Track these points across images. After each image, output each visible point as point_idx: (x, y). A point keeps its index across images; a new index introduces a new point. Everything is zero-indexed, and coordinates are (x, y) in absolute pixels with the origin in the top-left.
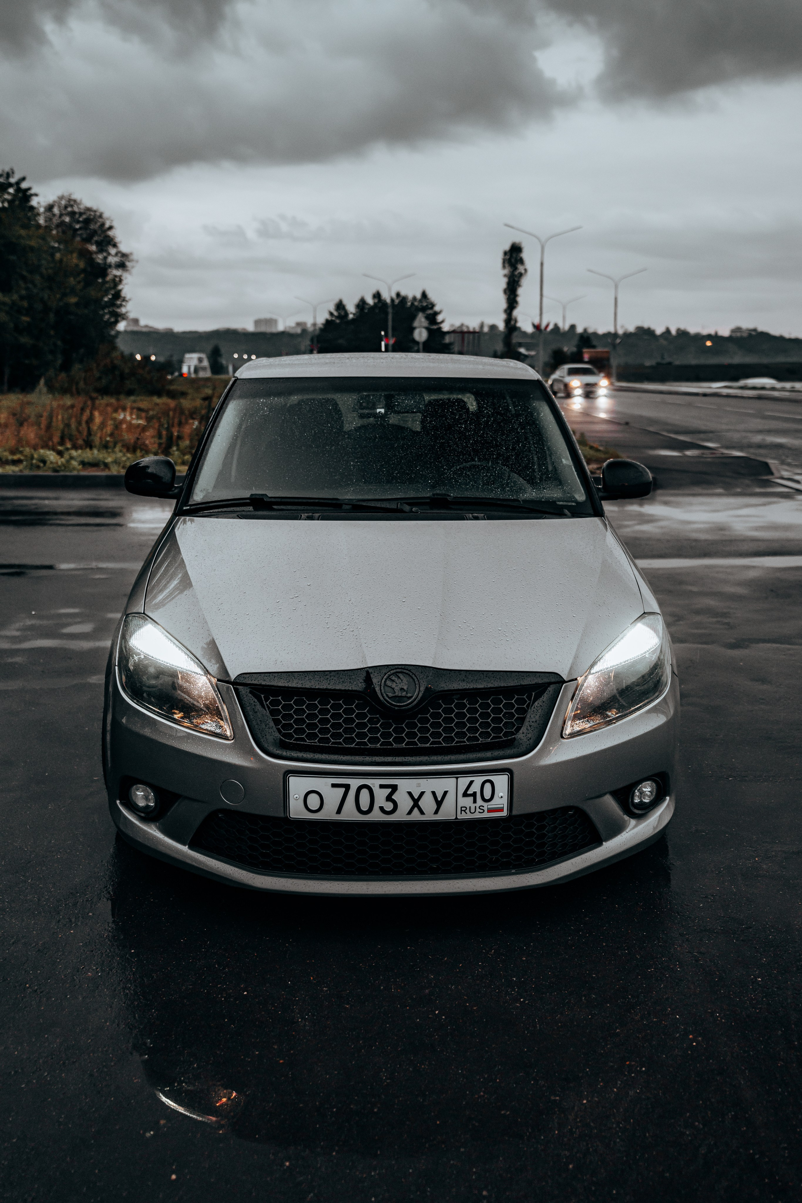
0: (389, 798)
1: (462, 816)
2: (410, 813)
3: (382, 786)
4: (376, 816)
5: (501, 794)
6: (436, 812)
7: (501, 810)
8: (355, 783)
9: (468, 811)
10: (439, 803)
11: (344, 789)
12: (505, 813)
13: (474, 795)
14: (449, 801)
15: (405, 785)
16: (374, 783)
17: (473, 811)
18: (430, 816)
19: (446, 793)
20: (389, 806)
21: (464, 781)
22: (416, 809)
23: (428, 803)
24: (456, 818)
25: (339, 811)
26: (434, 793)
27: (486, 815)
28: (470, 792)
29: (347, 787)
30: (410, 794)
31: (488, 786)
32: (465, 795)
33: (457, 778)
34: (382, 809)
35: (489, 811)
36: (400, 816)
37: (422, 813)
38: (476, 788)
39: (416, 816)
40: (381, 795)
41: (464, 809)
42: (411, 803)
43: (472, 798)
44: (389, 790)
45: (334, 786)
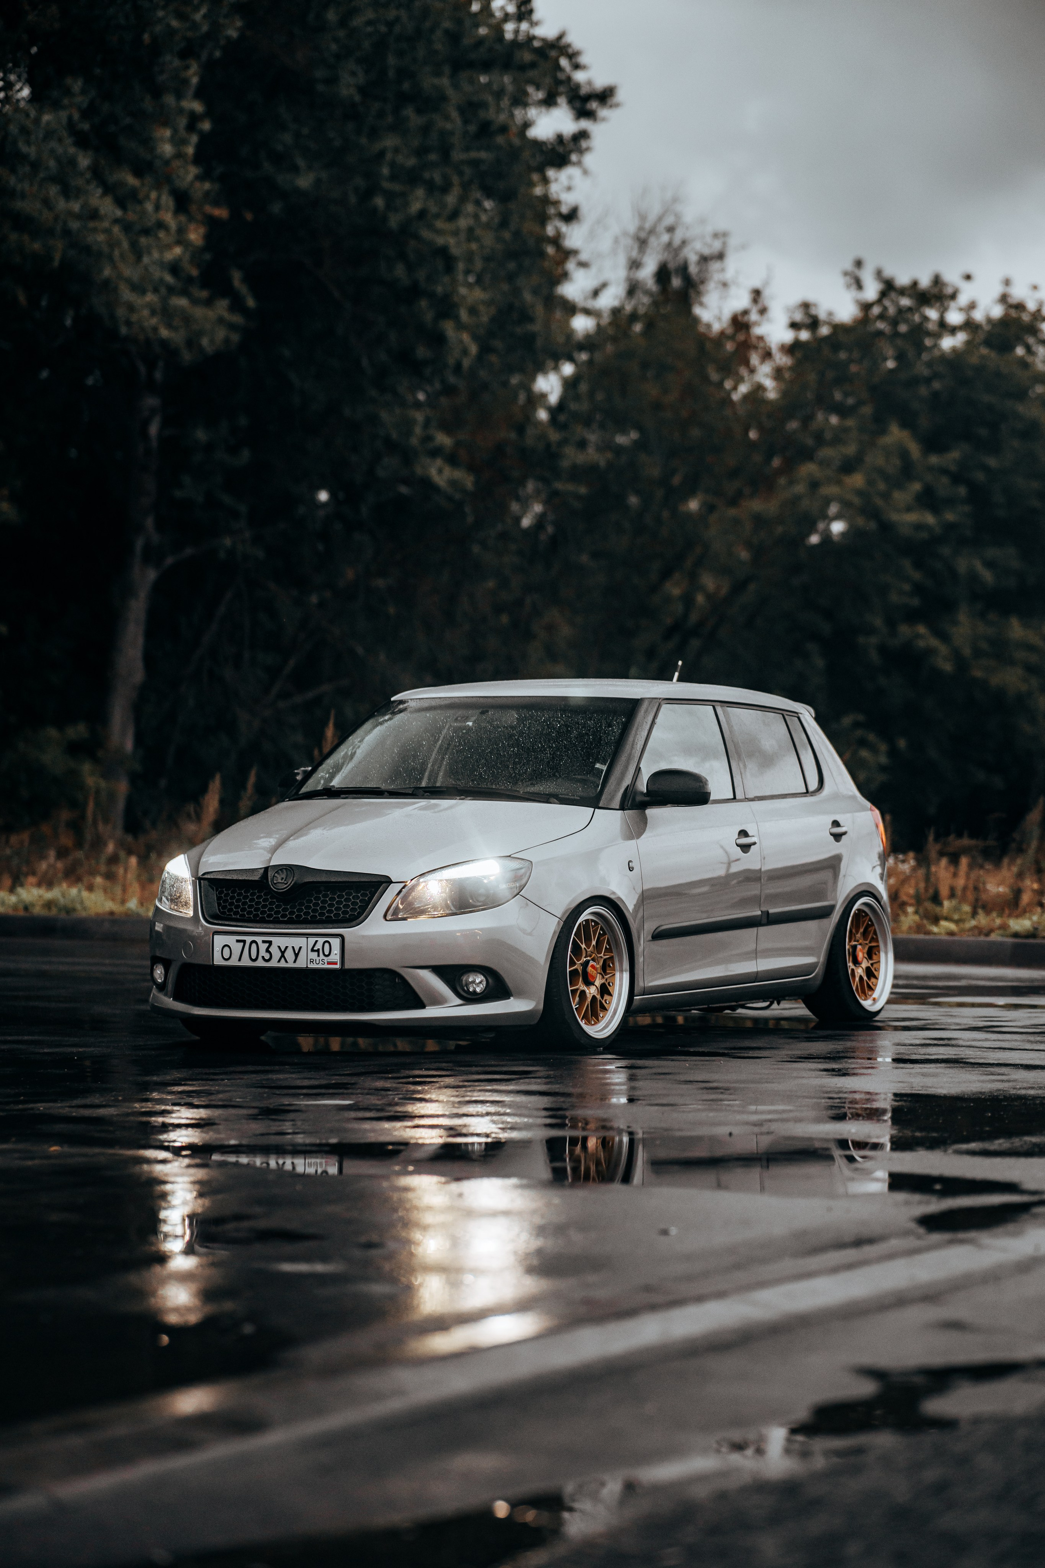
0: (267, 950)
1: (311, 966)
2: (279, 961)
3: (264, 942)
4: (260, 963)
5: (336, 952)
6: (295, 962)
7: (336, 963)
8: (249, 939)
9: (314, 962)
10: (297, 955)
11: (242, 944)
12: (338, 966)
13: (318, 951)
14: (302, 955)
15: (277, 941)
16: (259, 939)
17: (318, 962)
18: (291, 964)
19: (300, 948)
20: (267, 956)
21: (312, 940)
22: (283, 959)
23: (289, 955)
24: (307, 967)
25: (240, 960)
26: (293, 947)
27: (326, 966)
28: (315, 948)
29: (244, 942)
30: (279, 947)
31: (327, 945)
32: (313, 950)
33: (307, 938)
34: (263, 957)
35: (329, 963)
36: (273, 963)
37: (286, 961)
38: (319, 946)
39: (283, 964)
40: (263, 947)
41: (312, 961)
42: (280, 954)
43: (316, 953)
44: (268, 944)
45: (238, 941)
